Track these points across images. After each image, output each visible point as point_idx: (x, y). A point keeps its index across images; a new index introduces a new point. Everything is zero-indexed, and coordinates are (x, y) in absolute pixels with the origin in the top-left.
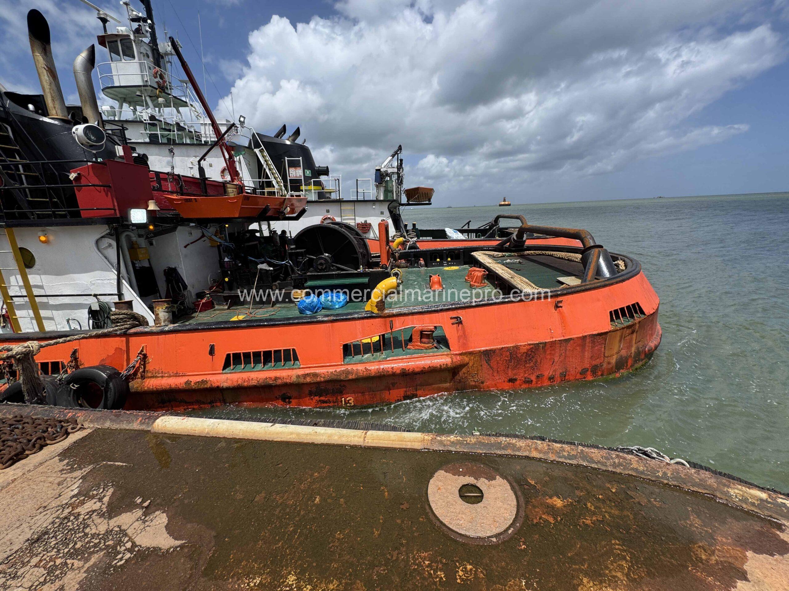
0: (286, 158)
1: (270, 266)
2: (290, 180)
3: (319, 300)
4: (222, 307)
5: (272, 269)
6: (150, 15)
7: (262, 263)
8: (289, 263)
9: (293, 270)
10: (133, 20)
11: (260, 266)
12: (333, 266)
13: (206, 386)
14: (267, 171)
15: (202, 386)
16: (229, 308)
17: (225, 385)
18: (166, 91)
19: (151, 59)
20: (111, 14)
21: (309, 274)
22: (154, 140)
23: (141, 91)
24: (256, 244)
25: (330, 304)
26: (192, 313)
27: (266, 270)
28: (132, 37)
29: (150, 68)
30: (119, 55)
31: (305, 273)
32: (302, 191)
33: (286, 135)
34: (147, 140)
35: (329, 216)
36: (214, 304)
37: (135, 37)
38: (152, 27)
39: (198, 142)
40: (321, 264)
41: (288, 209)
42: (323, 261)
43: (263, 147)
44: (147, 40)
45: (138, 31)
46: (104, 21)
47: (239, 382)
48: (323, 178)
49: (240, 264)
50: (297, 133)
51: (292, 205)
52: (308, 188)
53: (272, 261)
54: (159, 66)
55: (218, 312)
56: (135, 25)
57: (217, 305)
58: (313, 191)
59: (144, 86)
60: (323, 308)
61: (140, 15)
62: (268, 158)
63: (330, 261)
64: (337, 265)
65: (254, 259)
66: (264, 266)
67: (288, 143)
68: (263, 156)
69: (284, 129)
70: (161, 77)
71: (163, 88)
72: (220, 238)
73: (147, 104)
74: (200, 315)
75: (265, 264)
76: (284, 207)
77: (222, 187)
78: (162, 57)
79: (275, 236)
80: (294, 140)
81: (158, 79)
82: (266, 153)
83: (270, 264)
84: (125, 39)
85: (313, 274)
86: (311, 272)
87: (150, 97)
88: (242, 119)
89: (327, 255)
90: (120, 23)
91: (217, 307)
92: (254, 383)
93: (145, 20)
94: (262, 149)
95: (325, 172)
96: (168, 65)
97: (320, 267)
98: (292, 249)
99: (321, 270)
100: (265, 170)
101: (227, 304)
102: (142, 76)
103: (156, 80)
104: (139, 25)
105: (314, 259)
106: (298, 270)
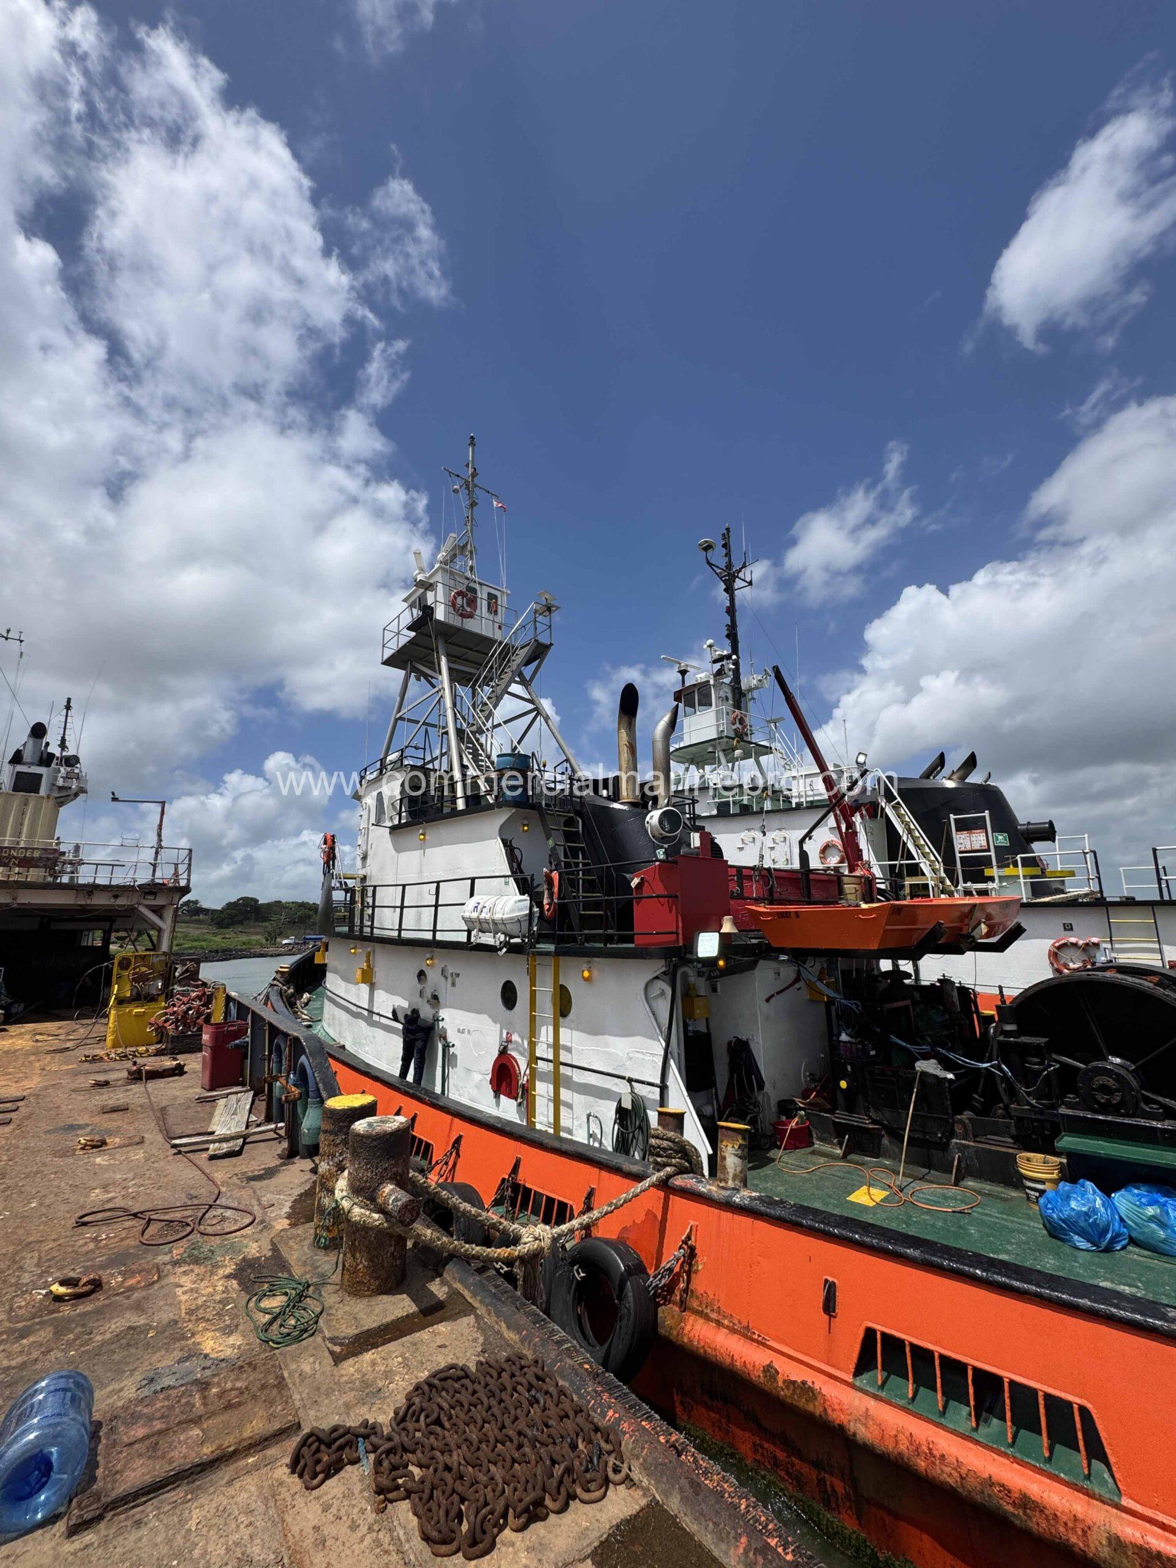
0: (952, 816)
1: (949, 1070)
2: (961, 858)
3: (1115, 1209)
4: (827, 1148)
5: (951, 1076)
6: (735, 650)
7: (926, 1057)
8: (1001, 1070)
9: (1012, 1093)
10: (715, 662)
11: (922, 1066)
12: (1149, 1101)
13: (810, 1407)
14: (910, 846)
15: (802, 1403)
16: (844, 1157)
17: (863, 1433)
18: (745, 738)
19: (731, 702)
20: (691, 663)
21: (1063, 1110)
22: (723, 811)
23: (714, 747)
24: (908, 1006)
25: (1162, 1234)
26: (769, 1149)
27: (936, 1077)
28: (712, 682)
29: (728, 714)
30: (694, 707)
31: (1054, 1107)
32: (992, 879)
33: (947, 771)
34: (715, 812)
35: (1073, 940)
36: (811, 1136)
37: (715, 680)
38: (736, 663)
39: (787, 806)
40: (1105, 1089)
41: (984, 928)
42: (1111, 1082)
43: (899, 799)
44: (727, 680)
45: (720, 673)
46: (683, 673)
47: (903, 1447)
48: (1039, 849)
49: (873, 1053)
50: (971, 763)
51: (989, 917)
52: (1009, 871)
53: (952, 1056)
54: (739, 708)
55: (822, 1160)
56: (717, 666)
57: (820, 1139)
58: (1022, 880)
59: (719, 738)
60: (1133, 1241)
61: (725, 653)
62: (909, 817)
63: (1134, 1083)
64: (1160, 1099)
65: (904, 1044)
66: (928, 1066)
67: (950, 784)
68: (899, 816)
69: (941, 761)
70: (742, 721)
71: (741, 736)
72: (827, 985)
73: (719, 762)
74: (785, 1159)
75: (933, 1061)
76: (973, 923)
77: (833, 882)
78: (745, 695)
79: (948, 988)
80: (963, 778)
81: (738, 725)
82: (904, 810)
83: (948, 1065)
84: (703, 687)
85: (1081, 1114)
86: (1070, 1106)
87: (724, 750)
88: (861, 759)
89: (1118, 1060)
90: (699, 670)
91: (818, 1145)
92: (947, 1475)
93: (729, 657)
94: (898, 803)
95: (1048, 833)
96: (751, 704)
97: (1102, 1098)
98: (1008, 1034)
99: (1104, 1109)
100: (905, 844)
101: (840, 1144)
102: (718, 726)
103: (734, 727)
104: (722, 666)
105: (1078, 1069)
106: (1028, 1094)
